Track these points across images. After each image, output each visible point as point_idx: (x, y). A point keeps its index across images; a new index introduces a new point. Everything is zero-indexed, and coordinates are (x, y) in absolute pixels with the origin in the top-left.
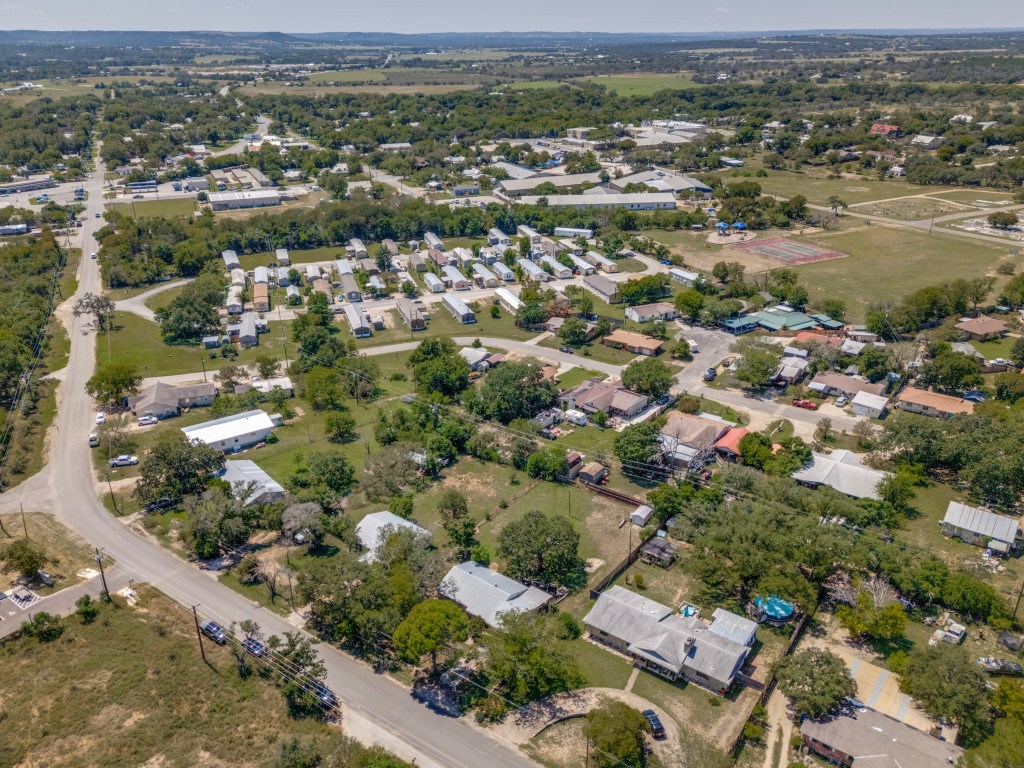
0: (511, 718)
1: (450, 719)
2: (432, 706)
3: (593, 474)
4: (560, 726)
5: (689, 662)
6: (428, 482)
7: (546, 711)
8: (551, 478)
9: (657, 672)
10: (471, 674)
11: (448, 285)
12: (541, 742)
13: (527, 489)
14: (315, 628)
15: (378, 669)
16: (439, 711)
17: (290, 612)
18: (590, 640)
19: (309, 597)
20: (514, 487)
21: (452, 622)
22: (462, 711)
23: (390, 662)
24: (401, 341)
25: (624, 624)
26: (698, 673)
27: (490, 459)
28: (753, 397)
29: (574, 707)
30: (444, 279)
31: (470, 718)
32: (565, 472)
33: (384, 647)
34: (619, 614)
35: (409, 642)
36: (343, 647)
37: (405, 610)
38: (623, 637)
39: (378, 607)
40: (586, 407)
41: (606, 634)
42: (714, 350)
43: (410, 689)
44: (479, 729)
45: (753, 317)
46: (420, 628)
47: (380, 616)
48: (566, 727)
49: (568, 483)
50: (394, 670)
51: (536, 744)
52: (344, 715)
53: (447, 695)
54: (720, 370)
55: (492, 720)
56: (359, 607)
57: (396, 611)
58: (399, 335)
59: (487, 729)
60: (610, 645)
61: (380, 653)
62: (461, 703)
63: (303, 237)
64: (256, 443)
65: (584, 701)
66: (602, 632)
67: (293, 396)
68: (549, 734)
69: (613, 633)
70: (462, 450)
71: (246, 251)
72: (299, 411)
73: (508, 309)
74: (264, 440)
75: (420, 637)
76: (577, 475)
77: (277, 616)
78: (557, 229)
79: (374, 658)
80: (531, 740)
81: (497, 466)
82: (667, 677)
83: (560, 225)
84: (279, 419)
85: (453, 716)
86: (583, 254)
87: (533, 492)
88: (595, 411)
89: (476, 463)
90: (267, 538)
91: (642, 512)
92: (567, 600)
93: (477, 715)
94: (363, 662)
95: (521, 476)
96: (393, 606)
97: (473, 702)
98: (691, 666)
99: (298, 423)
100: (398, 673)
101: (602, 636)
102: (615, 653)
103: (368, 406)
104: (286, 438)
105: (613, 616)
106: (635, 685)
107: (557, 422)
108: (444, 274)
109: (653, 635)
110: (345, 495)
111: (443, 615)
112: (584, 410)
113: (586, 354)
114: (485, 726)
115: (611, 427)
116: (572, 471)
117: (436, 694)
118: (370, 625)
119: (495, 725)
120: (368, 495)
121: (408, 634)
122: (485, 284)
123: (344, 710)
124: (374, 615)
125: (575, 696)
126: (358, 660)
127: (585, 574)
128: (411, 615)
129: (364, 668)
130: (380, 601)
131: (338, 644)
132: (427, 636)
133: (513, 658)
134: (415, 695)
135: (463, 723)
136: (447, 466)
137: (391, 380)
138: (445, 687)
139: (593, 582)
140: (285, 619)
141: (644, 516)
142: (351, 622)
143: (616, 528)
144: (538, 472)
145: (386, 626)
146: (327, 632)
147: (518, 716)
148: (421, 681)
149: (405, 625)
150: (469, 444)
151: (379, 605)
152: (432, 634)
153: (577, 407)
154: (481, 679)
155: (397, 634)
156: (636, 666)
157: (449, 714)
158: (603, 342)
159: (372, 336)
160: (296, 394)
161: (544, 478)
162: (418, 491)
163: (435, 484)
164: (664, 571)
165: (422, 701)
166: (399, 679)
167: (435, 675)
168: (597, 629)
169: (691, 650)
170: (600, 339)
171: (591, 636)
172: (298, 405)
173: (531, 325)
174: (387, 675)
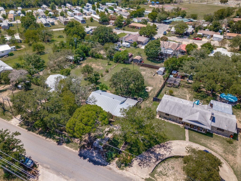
0: (135, 163)
1: (102, 167)
2: (91, 160)
3: (139, 59)
4: (163, 164)
5: (213, 124)
6: (76, 66)
7: (152, 156)
8: (123, 62)
9: (196, 130)
10: (109, 140)
11: (75, 14)
12: (156, 175)
13: (114, 66)
14: (25, 125)
15: (59, 143)
16: (96, 163)
17: (12, 118)
18: (160, 118)
19: (20, 110)
20: (110, 66)
21: (100, 115)
22: (109, 162)
23: (66, 138)
24: (61, 28)
25: (177, 110)
26: (218, 129)
27: (98, 58)
28: (180, 38)
29: (165, 152)
30: (74, 13)
31: (113, 165)
32: (128, 60)
33: (62, 131)
34: (173, 106)
35: (75, 129)
36: (40, 133)
37: (71, 112)
38: (178, 116)
39: (57, 112)
40: (129, 41)
41: (168, 115)
42: (163, 28)
43: (77, 152)
44: (120, 171)
45: (171, 20)
46: (81, 120)
47: (58, 116)
48: (166, 164)
49: (129, 63)
50: (68, 142)
51: (154, 177)
52: (40, 173)
53: (99, 153)
54: (167, 32)
55: (126, 165)
56: (46, 112)
57: (67, 113)
58: (60, 26)
59: (124, 171)
60: (170, 119)
61: (60, 134)
62: (107, 157)
63: (27, 4)
64: (5, 56)
65: (169, 148)
66: (166, 114)
67: (21, 42)
68: (159, 170)
69: (173, 114)
70: (87, 55)
71: (7, 8)
72: (23, 46)
73: (95, 20)
74: (8, 55)
75: (82, 125)
76: (132, 60)
77: (5, 121)
78: (106, 3)
79: (57, 137)
80: (150, 175)
81: (101, 60)
82: (202, 132)
83: (107, 2)
84: (15, 48)
85: (104, 165)
86: (116, 8)
87: (117, 67)
88: (133, 42)
89: (94, 59)
90: (5, 88)
91: (162, 69)
92: (143, 102)
93: (117, 163)
94: (51, 140)
95: (111, 62)
96: (64, 111)
97: (114, 155)
98: (215, 126)
99: (22, 50)
100: (70, 143)
101: (167, 116)
102: (173, 123)
103: (50, 44)
104: (17, 54)
105: (170, 107)
106: (189, 137)
107: (120, 47)
108: (74, 12)
109: (192, 113)
110: (41, 71)
111: (94, 112)
112: (128, 42)
113: (124, 30)
114: (123, 169)
115: (138, 47)
116: (130, 59)
117: (92, 153)
118: (52, 121)
119: (128, 168)
120: (51, 71)
121: (74, 124)
122: (87, 14)
123: (40, 169)
124: (54, 116)
125: (164, 146)
126: (48, 139)
127: (147, 92)
128: (75, 114)
129: (52, 143)
130: (57, 109)
131: (37, 132)
132: (86, 125)
133: (136, 131)
134: (80, 155)
135: (110, 169)
136: (82, 60)
137: (58, 38)
138: (96, 148)
139: (152, 95)
140: (9, 122)
141: (163, 71)
142: (42, 120)
143: (152, 76)
144: (118, 60)
145: (62, 121)
146: (31, 126)
147: (139, 160)
148: (83, 146)
149: (72, 119)
150: (90, 53)
151: (58, 111)
152: (89, 123)
153: (126, 42)
154: (114, 142)
155: (68, 125)
156: (185, 128)
157: (101, 165)
158: (128, 27)
159: (50, 26)
160: (22, 42)
161: (120, 62)
162: (72, 68)
163: (79, 66)
164: (177, 89)
165: (85, 158)
166: (71, 147)
167: (90, 143)
168: (164, 113)
169: (213, 119)
170: (127, 26)
171: (160, 116)
172: (23, 45)
173: (104, 23)
174: (64, 146)
